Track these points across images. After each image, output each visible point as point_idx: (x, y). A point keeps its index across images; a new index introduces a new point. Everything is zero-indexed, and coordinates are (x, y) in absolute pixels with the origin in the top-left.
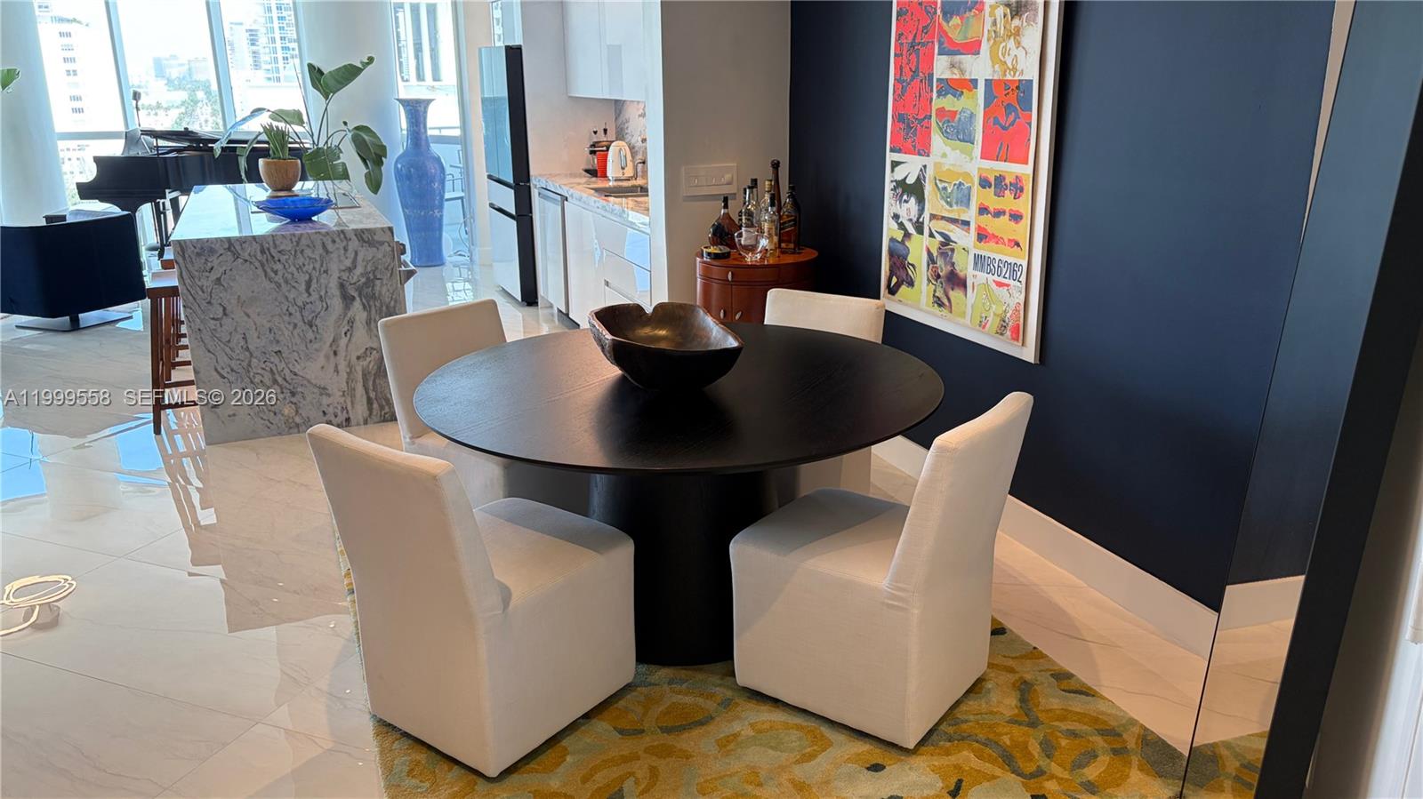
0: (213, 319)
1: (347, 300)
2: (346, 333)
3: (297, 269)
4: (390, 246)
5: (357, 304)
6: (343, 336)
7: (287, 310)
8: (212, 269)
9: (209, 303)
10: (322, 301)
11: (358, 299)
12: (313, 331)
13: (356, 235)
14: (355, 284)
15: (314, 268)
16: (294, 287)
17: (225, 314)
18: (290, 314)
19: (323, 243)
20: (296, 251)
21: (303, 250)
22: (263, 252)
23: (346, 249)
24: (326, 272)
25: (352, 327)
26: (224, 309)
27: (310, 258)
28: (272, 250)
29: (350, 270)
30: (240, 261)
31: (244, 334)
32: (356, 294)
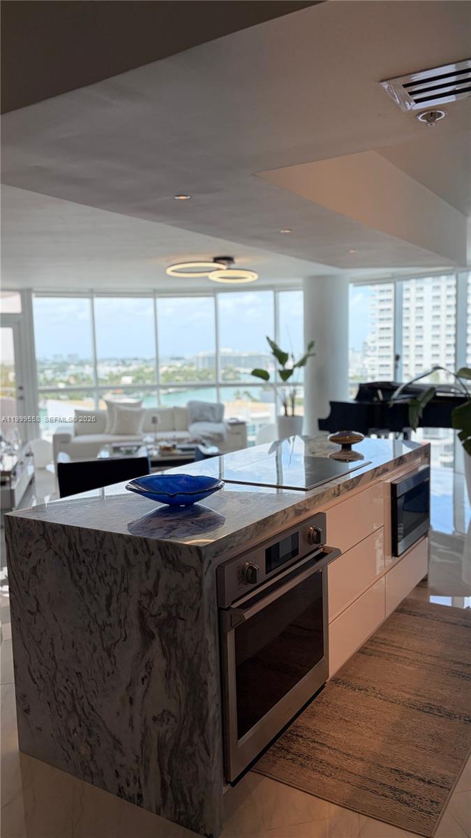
0: (29, 611)
1: (147, 636)
2: (143, 680)
3: (99, 577)
4: (196, 575)
5: (156, 645)
6: (140, 681)
7: (89, 626)
8: (30, 555)
9: (27, 592)
10: (121, 627)
11: (157, 637)
12: (111, 662)
13: (159, 549)
14: (155, 616)
15: (115, 582)
16: (95, 599)
17: (38, 611)
18: (91, 632)
19: (126, 551)
20: (99, 554)
21: (106, 555)
22: (70, 547)
23: (148, 567)
24: (126, 590)
25: (149, 673)
26: (38, 604)
27: (112, 568)
28: (78, 547)
29: (152, 595)
30: (51, 552)
31: (52, 639)
32: (155, 631)
